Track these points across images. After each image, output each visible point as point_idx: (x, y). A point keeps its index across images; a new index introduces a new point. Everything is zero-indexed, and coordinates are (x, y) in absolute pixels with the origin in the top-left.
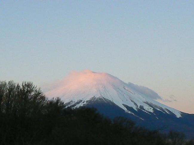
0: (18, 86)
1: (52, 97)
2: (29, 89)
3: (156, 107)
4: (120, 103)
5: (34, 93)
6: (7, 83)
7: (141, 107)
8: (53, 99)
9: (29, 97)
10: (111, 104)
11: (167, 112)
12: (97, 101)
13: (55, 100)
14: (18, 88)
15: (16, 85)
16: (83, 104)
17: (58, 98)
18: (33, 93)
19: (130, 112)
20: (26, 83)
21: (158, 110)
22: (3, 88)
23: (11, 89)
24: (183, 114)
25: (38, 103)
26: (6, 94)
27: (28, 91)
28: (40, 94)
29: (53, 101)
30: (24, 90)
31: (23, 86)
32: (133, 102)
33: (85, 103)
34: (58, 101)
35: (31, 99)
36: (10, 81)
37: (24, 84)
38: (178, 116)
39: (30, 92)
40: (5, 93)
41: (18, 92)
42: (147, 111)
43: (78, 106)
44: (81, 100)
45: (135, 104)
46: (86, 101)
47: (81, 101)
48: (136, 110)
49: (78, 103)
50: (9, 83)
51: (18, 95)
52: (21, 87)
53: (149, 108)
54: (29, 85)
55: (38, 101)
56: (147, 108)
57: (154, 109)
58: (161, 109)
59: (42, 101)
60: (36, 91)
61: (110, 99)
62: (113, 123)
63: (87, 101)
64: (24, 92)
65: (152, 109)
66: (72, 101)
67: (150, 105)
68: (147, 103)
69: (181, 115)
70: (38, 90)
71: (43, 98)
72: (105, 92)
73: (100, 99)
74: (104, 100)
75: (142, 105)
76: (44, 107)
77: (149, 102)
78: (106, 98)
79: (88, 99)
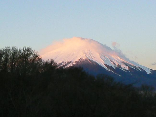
0: (20, 51)
2: (28, 53)
3: (131, 66)
4: (101, 62)
5: (33, 56)
6: (11, 48)
8: (48, 60)
9: (29, 60)
10: (94, 64)
11: (139, 69)
12: (83, 61)
13: (49, 61)
14: (20, 52)
15: (18, 50)
16: (72, 64)
17: (52, 60)
18: (32, 56)
19: (110, 70)
20: (26, 48)
21: (133, 68)
22: (8, 53)
23: (14, 53)
24: (152, 71)
25: (36, 64)
26: (10, 57)
27: (28, 55)
28: (37, 56)
29: (48, 62)
30: (25, 54)
31: (24, 50)
32: (112, 62)
33: (74, 63)
34: (52, 62)
35: (30, 61)
36: (13, 46)
37: (24, 49)
38: (149, 72)
39: (29, 55)
40: (9, 57)
41: (20, 55)
42: (123, 69)
43: (68, 66)
44: (71, 61)
45: (114, 63)
46: (74, 62)
47: (70, 62)
48: (114, 68)
49: (68, 63)
50: (12, 49)
51: (20, 58)
52: (23, 51)
53: (125, 67)
54: (28, 50)
55: (36, 62)
56: (123, 66)
57: (129, 68)
58: (135, 67)
59: (39, 62)
60: (34, 54)
61: (94, 60)
62: (96, 79)
63: (75, 62)
64: (25, 55)
65: (128, 67)
66: (63, 62)
67: (126, 64)
68: (123, 63)
69: (151, 72)
70: (35, 53)
71: (40, 60)
72: (90, 55)
73: (86, 60)
74: (89, 61)
75: (119, 64)
76: (41, 67)
77: (125, 62)
78: (91, 59)
79: (76, 60)
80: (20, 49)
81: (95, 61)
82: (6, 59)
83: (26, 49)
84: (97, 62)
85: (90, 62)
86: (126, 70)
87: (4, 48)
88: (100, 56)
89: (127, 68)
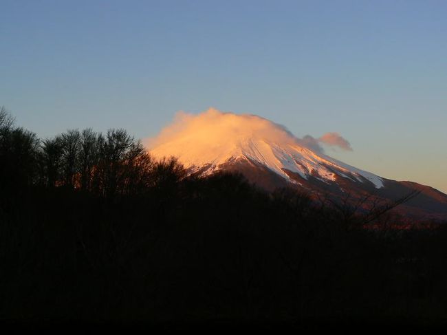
0: (101, 139)
2: (120, 142)
3: (342, 172)
4: (276, 165)
5: (129, 150)
6: (81, 134)
7: (313, 171)
9: (122, 158)
10: (262, 169)
11: (358, 179)
12: (238, 163)
13: (167, 162)
14: (101, 142)
15: (97, 137)
16: (213, 170)
17: (172, 158)
18: (127, 151)
19: (294, 182)
20: (115, 133)
21: (344, 176)
22: (73, 144)
23: (88, 144)
24: (387, 182)
25: (138, 169)
26: (80, 153)
27: (118, 147)
28: (140, 150)
29: (164, 163)
30: (111, 146)
31: (109, 138)
32: (300, 164)
33: (217, 169)
34: (173, 162)
35: (124, 160)
36: (85, 129)
37: (111, 135)
38: (379, 185)
39: (122, 147)
40: (77, 152)
41: (102, 149)
42: (324, 179)
44: (210, 163)
45: (304, 167)
46: (217, 164)
47: (209, 165)
48: (305, 177)
49: (204, 169)
50: (84, 134)
51: (102, 154)
52: (106, 139)
53: (328, 174)
54: (119, 136)
55: (137, 165)
56: (323, 173)
57: (337, 175)
58: (349, 174)
59: (144, 163)
60: (133, 146)
61: (260, 160)
63: (220, 166)
64: (111, 149)
65: (333, 174)
66: (194, 166)
67: (330, 169)
68: (324, 165)
69: (384, 183)
70: (136, 144)
71: (146, 158)
72: (252, 149)
73: (243, 161)
74: (249, 162)
75: (315, 169)
76: (150, 174)
77: (327, 163)
78: (253, 158)
79: (222, 161)
80: (101, 135)
81: (262, 162)
82: (71, 158)
83: (114, 135)
84: (268, 166)
85: (253, 165)
86: (330, 181)
87: (66, 133)
89: (332, 177)
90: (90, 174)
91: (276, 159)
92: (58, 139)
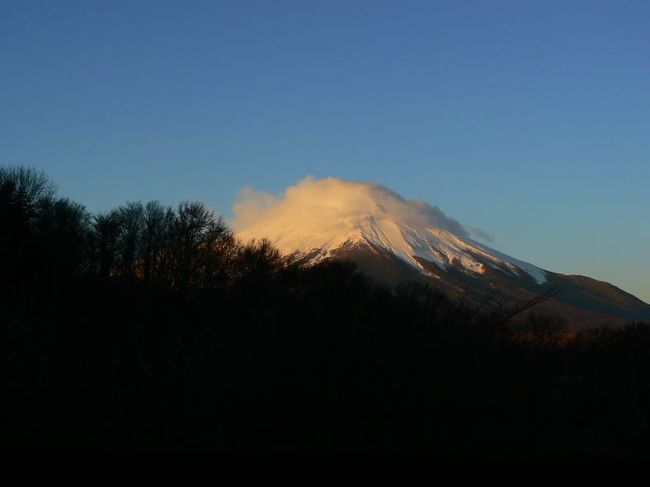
0: (170, 214)
1: (251, 238)
2: (195, 219)
3: (491, 261)
4: (406, 252)
5: (207, 230)
6: (145, 208)
7: (455, 260)
8: (253, 241)
9: (197, 240)
10: (387, 257)
11: (513, 271)
12: (355, 248)
13: (257, 245)
14: (171, 219)
15: (165, 212)
16: (323, 258)
17: (264, 240)
18: (205, 230)
19: (430, 274)
20: (189, 207)
21: (495, 267)
22: (134, 220)
23: (154, 220)
24: (550, 275)
25: (221, 253)
26: (142, 233)
27: (193, 225)
28: (220, 230)
29: (252, 246)
30: (184, 224)
31: (180, 212)
32: (437, 251)
33: (328, 255)
34: (265, 247)
35: (200, 243)
36: (150, 201)
37: (183, 210)
38: (541, 280)
39: (198, 226)
40: (139, 231)
41: (171, 228)
42: (468, 271)
43: (313, 262)
44: (319, 248)
45: (443, 256)
46: (329, 250)
47: (319, 251)
48: (443, 268)
49: (312, 255)
50: (148, 208)
51: (171, 235)
52: (178, 215)
53: (474, 264)
54: (195, 211)
55: (217, 249)
56: (467, 262)
57: (485, 266)
58: (502, 265)
59: (226, 248)
60: (212, 224)
61: (385, 245)
63: (333, 252)
64: (184, 228)
65: (481, 265)
66: (297, 252)
67: (477, 258)
68: (468, 252)
69: (547, 278)
70: (216, 222)
71: (229, 240)
72: (374, 230)
73: (363, 245)
74: (371, 248)
75: (457, 258)
76: (232, 262)
77: (474, 250)
78: (375, 241)
79: (335, 246)
80: (170, 210)
81: (388, 248)
82: (131, 239)
83: (187, 210)
84: (395, 252)
85: (375, 252)
86: (477, 274)
87: (125, 206)
88: (402, 234)
89: (480, 269)
90: (155, 260)
91: (406, 244)
92: (114, 214)
